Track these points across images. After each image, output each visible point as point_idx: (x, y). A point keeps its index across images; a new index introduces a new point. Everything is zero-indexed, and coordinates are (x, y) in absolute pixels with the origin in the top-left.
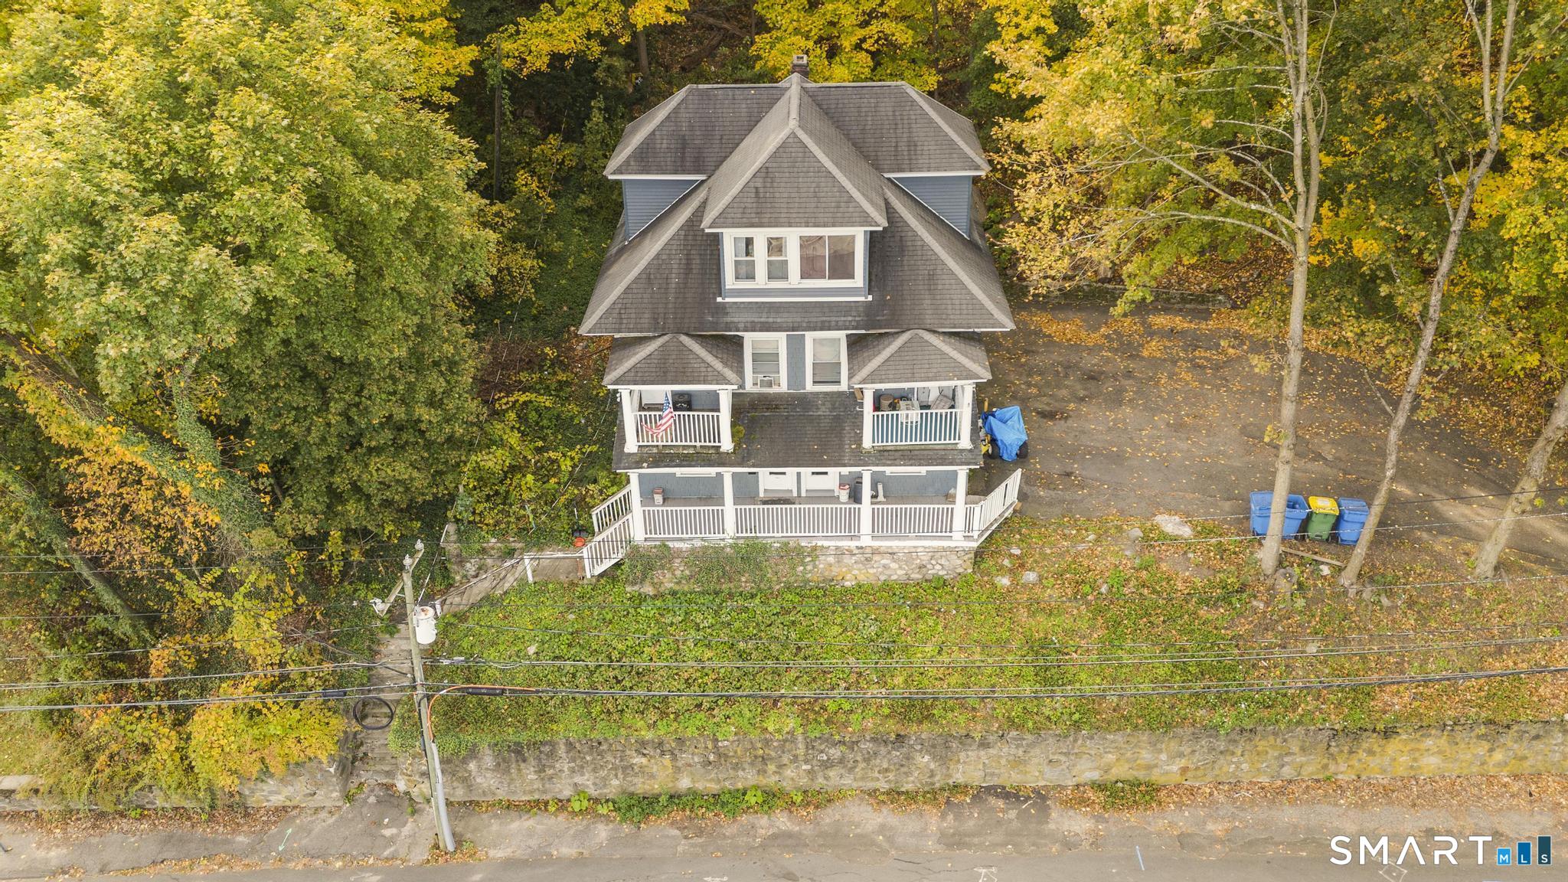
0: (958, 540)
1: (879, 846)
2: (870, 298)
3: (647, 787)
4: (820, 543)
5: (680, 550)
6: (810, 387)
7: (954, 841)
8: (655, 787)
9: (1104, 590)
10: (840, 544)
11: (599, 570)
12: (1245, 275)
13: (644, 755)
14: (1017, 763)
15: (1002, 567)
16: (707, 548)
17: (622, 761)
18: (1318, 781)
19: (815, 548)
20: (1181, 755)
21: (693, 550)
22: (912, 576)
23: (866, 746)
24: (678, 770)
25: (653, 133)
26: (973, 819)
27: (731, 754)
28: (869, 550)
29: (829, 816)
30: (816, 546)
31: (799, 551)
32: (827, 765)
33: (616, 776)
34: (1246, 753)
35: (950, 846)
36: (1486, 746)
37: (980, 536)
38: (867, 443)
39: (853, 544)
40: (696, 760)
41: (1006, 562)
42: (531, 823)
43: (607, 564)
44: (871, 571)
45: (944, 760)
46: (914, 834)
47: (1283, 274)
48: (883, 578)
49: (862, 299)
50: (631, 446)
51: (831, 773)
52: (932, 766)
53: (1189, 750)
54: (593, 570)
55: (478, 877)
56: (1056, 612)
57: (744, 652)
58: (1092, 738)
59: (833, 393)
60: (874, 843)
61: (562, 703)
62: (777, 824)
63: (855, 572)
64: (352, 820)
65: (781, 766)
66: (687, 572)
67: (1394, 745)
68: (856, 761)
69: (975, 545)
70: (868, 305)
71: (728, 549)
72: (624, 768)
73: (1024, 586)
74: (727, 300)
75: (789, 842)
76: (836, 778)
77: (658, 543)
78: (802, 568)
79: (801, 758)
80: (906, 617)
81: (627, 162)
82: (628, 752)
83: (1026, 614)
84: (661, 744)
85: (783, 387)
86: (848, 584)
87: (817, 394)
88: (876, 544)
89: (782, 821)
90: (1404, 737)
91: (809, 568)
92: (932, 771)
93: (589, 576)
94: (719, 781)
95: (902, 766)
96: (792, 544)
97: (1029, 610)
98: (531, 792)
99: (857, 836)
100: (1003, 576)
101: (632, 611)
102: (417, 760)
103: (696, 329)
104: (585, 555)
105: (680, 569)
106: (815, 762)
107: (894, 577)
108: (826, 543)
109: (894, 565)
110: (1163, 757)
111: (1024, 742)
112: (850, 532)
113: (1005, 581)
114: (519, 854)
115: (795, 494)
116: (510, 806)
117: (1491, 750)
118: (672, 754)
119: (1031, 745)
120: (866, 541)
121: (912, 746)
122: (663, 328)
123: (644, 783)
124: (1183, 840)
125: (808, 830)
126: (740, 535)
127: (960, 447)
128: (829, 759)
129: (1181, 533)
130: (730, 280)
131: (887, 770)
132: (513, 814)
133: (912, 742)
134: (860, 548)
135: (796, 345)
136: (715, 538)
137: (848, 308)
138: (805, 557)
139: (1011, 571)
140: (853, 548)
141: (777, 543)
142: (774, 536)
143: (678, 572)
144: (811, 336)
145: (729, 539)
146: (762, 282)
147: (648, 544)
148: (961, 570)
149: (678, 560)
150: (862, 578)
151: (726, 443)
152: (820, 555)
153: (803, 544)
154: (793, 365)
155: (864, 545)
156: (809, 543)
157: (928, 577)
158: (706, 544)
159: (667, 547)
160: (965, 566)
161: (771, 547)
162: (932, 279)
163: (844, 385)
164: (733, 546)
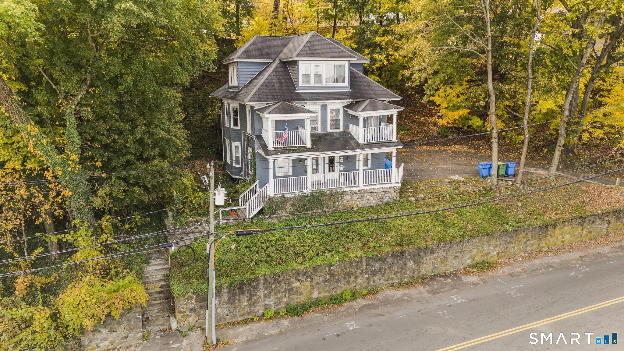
0: (393, 184)
1: (407, 300)
2: (351, 90)
3: (299, 300)
4: (345, 190)
5: (290, 198)
6: (329, 130)
7: (434, 292)
8: (302, 299)
10: (352, 189)
11: (252, 215)
12: (420, 136)
13: (299, 280)
14: (444, 260)
15: (409, 196)
16: (300, 196)
17: (288, 286)
18: (538, 252)
19: (343, 193)
20: (497, 246)
21: (295, 198)
22: (379, 202)
23: (389, 260)
24: (313, 287)
25: (248, 47)
26: (436, 285)
27: (336, 273)
28: (362, 192)
29: (380, 296)
30: (343, 191)
31: (337, 194)
32: (374, 274)
33: (285, 296)
34: (516, 242)
35: (433, 294)
36: (581, 227)
37: (401, 181)
38: (361, 142)
39: (357, 189)
40: (321, 279)
41: (410, 194)
42: (248, 327)
43: (256, 211)
44: (363, 202)
45: (418, 263)
46: (417, 294)
47: (432, 134)
48: (368, 205)
49: (348, 91)
50: (271, 147)
51: (376, 278)
52: (414, 267)
53: (499, 243)
54: (250, 214)
55: (236, 349)
56: (436, 205)
58: (468, 242)
59: (337, 132)
60: (404, 300)
61: (256, 264)
62: (361, 303)
63: (358, 203)
64: (151, 346)
65: (356, 278)
66: (292, 210)
67: (557, 231)
68: (385, 269)
69: (400, 185)
71: (309, 196)
72: (289, 290)
74: (299, 91)
75: (370, 307)
76: (379, 280)
77: (281, 195)
78: (337, 203)
79: (364, 271)
81: (241, 55)
82: (292, 280)
84: (306, 272)
85: (319, 130)
86: (355, 209)
87: (331, 133)
88: (366, 188)
89: (362, 302)
90: (559, 227)
91: (340, 202)
92: (414, 270)
93: (247, 219)
94: (329, 291)
95: (403, 269)
96: (333, 191)
97: (426, 206)
98: (243, 315)
99: (396, 299)
100: (411, 198)
102: (189, 301)
104: (247, 207)
105: (289, 208)
106: (370, 273)
107: (372, 204)
108: (347, 189)
109: (372, 198)
110: (492, 248)
111: (446, 248)
112: (355, 184)
114: (249, 338)
115: (323, 181)
116: (234, 324)
117: (582, 230)
118: (311, 278)
119: (448, 250)
120: (362, 187)
121: (406, 257)
123: (297, 298)
124: (511, 275)
125: (375, 302)
126: (313, 189)
127: (393, 141)
128: (375, 270)
129: (460, 179)
130: (301, 83)
131: (397, 272)
132: (237, 326)
133: (406, 255)
134: (359, 191)
135: (324, 107)
136: (303, 191)
137: (344, 93)
138: (339, 197)
139: (413, 196)
140: (357, 191)
141: (328, 192)
142: (326, 189)
143: (288, 210)
144: (329, 107)
145: (309, 191)
146: (312, 83)
147: (276, 196)
148: (395, 198)
149: (288, 204)
150: (360, 206)
151: (309, 145)
152: (344, 195)
153: (338, 191)
154: (323, 120)
155: (361, 189)
156: (341, 190)
157: (384, 203)
158: (300, 194)
159: (284, 197)
160: (397, 196)
161: (326, 193)
162: (369, 85)
163: (341, 130)
164: (311, 194)
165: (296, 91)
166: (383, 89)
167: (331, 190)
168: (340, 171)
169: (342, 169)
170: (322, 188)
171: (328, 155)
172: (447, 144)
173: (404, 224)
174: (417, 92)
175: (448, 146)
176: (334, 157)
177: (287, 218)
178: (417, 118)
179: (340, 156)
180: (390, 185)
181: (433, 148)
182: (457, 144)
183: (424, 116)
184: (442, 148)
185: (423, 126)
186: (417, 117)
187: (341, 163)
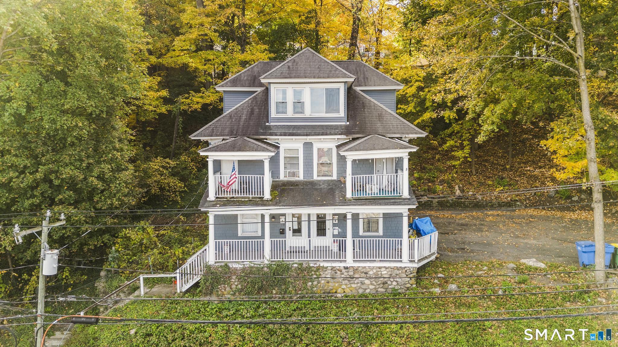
0: (405, 263)
2: (348, 123)
4: (321, 265)
5: (236, 269)
6: (315, 177)
9: (500, 292)
10: (334, 265)
11: (186, 287)
15: (434, 283)
16: (252, 267)
19: (318, 269)
21: (243, 270)
22: (379, 290)
28: (351, 270)
30: (319, 266)
31: (309, 269)
37: (419, 261)
38: (349, 195)
39: (342, 265)
41: (436, 281)
43: (191, 284)
44: (353, 286)
48: (361, 291)
49: (344, 123)
50: (212, 196)
54: (182, 286)
56: (472, 305)
57: (272, 331)
59: (329, 181)
63: (344, 287)
66: (239, 286)
69: (417, 266)
70: (347, 126)
71: (265, 269)
73: (450, 292)
74: (272, 124)
77: (223, 264)
78: (310, 283)
80: (377, 309)
83: (453, 307)
85: (301, 177)
86: (339, 295)
87: (320, 181)
88: (356, 265)
91: (315, 283)
93: (178, 291)
96: (304, 265)
97: (455, 305)
100: (435, 287)
101: (202, 310)
103: (253, 135)
104: (178, 275)
105: (236, 284)
107: (368, 291)
108: (326, 264)
109: (367, 282)
112: (340, 257)
113: (437, 290)
120: (350, 261)
122: (236, 135)
126: (273, 260)
127: (403, 197)
129: (538, 266)
130: (273, 113)
134: (346, 268)
135: (308, 146)
136: (258, 261)
137: (336, 127)
138: (312, 275)
139: (440, 285)
140: (342, 268)
141: (296, 265)
142: (294, 260)
143: (234, 286)
144: (316, 146)
145: (266, 262)
146: (290, 113)
147: (217, 264)
148: (409, 285)
149: (234, 277)
150: (348, 291)
151: (267, 195)
152: (322, 273)
153: (311, 265)
154: (307, 164)
155: (348, 265)
156: (315, 264)
157: (390, 291)
158: (252, 265)
159: (229, 268)
160: (411, 282)
161: (292, 267)
162: (380, 116)
163: (335, 177)
164: (269, 267)
165: (267, 124)
166: (401, 121)
167: (300, 262)
168: (334, 236)
169: (336, 232)
170: (287, 259)
171: (315, 211)
172: (568, 209)
173: (402, 332)
174: (536, 136)
175: (570, 211)
176: (325, 215)
177: (232, 298)
178: (529, 170)
179: (334, 215)
180: (398, 265)
181: (543, 212)
182: (585, 210)
183: (540, 167)
184: (559, 214)
185: (536, 182)
186: (528, 168)
187: (334, 225)
